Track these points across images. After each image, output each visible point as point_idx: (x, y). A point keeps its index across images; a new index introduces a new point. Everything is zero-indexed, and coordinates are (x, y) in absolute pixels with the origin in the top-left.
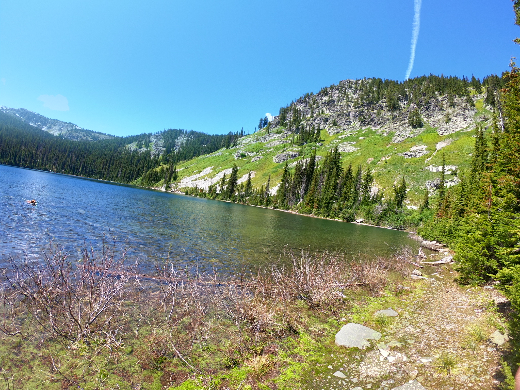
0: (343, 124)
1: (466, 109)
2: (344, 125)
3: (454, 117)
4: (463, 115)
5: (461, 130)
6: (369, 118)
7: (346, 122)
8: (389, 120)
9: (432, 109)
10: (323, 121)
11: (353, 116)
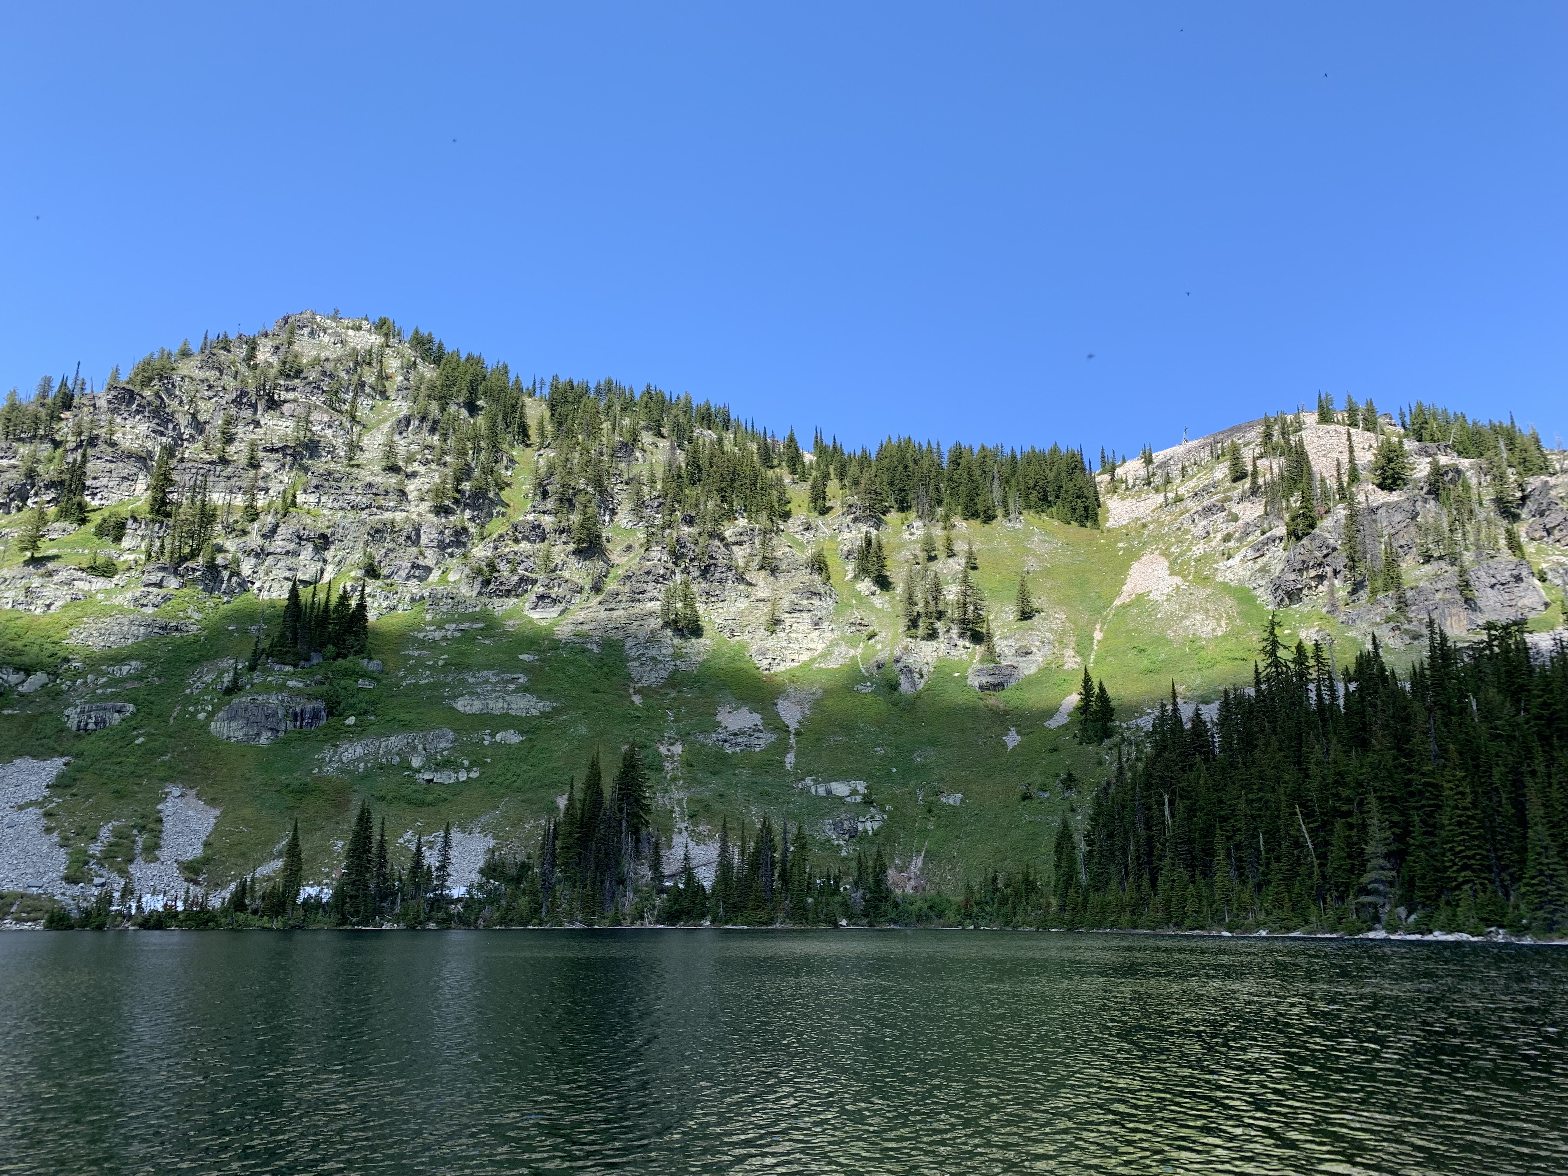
0: (403, 573)
1: (815, 594)
2: (408, 578)
3: (786, 615)
4: (810, 611)
5: (813, 660)
6: (513, 571)
7: (413, 567)
8: (580, 591)
9: (717, 575)
10: (310, 547)
11: (435, 544)
